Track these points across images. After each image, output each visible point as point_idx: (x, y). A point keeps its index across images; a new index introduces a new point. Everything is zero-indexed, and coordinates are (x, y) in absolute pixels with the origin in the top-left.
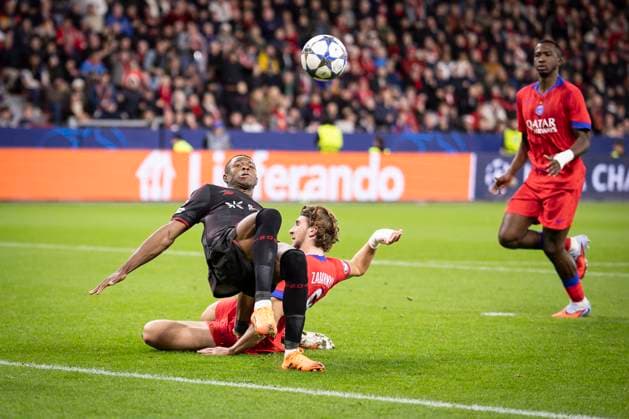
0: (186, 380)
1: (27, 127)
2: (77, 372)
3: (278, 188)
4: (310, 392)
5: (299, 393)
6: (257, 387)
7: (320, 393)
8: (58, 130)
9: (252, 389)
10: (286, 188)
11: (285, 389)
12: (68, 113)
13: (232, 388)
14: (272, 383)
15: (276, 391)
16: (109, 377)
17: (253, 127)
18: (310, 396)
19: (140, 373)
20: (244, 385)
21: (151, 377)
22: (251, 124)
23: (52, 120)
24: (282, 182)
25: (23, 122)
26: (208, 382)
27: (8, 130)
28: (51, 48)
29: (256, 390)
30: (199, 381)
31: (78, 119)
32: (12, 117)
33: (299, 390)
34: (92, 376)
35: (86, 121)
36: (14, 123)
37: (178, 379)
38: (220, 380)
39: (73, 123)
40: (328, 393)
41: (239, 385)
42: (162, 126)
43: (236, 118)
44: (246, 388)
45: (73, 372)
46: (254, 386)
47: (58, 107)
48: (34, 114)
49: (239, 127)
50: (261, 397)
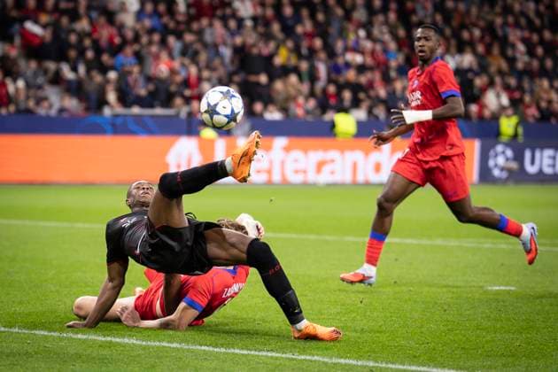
0: (211, 349)
1: (65, 115)
2: (111, 342)
3: (297, 172)
4: (326, 360)
5: (315, 361)
6: (278, 355)
7: (335, 360)
8: (94, 118)
9: (272, 357)
10: (305, 172)
11: (303, 357)
12: (103, 102)
13: (253, 356)
14: (291, 352)
15: (295, 359)
16: (141, 346)
17: (274, 115)
18: (326, 364)
19: (168, 342)
20: (264, 353)
21: (178, 346)
22: (271, 112)
23: (88, 109)
24: (301, 166)
25: (62, 110)
26: (232, 350)
27: (48, 117)
28: (87, 42)
29: (277, 358)
30: (223, 350)
31: (112, 107)
32: (51, 106)
33: (316, 358)
34: (124, 345)
35: (120, 110)
36: (53, 112)
37: (203, 348)
38: (242, 349)
39: (107, 111)
40: (342, 361)
41: (261, 354)
42: (190, 115)
43: (258, 107)
44: (267, 356)
45: (107, 342)
46: (274, 354)
47: (94, 97)
48: (72, 103)
49: (261, 115)
50: (281, 364)
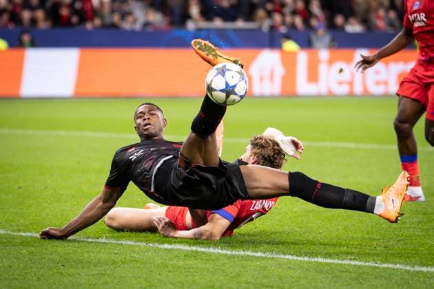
0: (295, 258)
1: (150, 29)
2: (196, 252)
3: (378, 83)
4: (408, 268)
5: (397, 269)
6: (360, 263)
7: (417, 268)
8: (177, 32)
9: (355, 265)
10: (386, 83)
11: (385, 266)
12: (186, 16)
13: (336, 265)
14: (373, 260)
15: (378, 267)
16: (226, 255)
17: (354, 28)
18: (408, 272)
19: (253, 251)
20: (348, 262)
21: (263, 255)
22: (352, 25)
23: (172, 23)
24: (383, 77)
25: (146, 24)
26: (316, 259)
27: (133, 32)
29: (359, 267)
30: (307, 259)
31: (195, 21)
32: (135, 21)
33: (398, 266)
34: (210, 255)
35: (204, 24)
36: (138, 27)
37: (287, 257)
38: (326, 258)
39: (191, 25)
40: (424, 269)
41: (344, 262)
42: (273, 28)
43: (339, 20)
44: (349, 265)
45: (192, 251)
46: (356, 263)
47: (177, 10)
48: (156, 18)
49: (342, 28)
50: (364, 272)
